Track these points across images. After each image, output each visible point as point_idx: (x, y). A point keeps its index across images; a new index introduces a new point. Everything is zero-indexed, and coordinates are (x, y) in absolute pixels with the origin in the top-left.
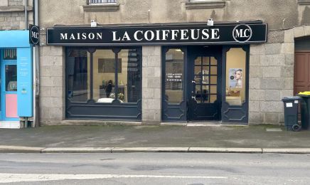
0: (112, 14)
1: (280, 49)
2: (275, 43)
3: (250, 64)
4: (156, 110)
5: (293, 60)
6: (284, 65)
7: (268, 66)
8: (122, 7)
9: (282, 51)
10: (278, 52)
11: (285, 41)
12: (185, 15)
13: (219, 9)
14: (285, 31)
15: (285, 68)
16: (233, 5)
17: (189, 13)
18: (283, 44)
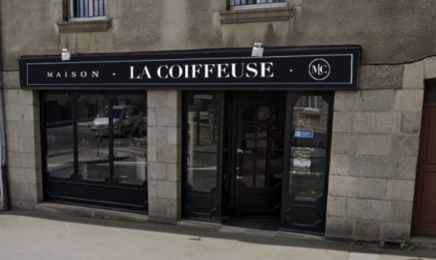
0: (99, 35)
1: (394, 101)
2: (383, 88)
3: (334, 130)
4: (169, 199)
5: (418, 124)
6: (400, 133)
7: (366, 134)
8: (115, 22)
9: (397, 106)
10: (388, 108)
11: (405, 85)
12: (219, 35)
13: (279, 23)
14: (406, 66)
15: (401, 138)
16: (307, 14)
17: (226, 31)
18: (399, 92)
